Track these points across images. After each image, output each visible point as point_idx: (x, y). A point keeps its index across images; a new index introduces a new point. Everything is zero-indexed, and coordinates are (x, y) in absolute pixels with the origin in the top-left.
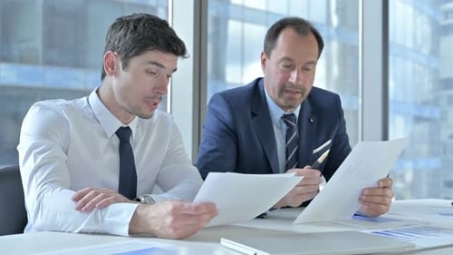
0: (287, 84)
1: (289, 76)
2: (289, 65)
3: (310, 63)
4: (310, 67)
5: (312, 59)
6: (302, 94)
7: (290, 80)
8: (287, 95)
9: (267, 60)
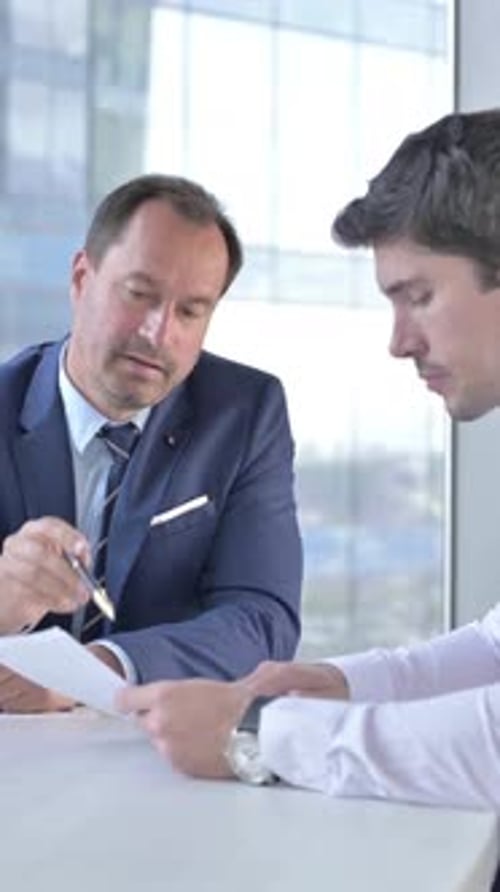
0: (133, 340)
1: (141, 322)
2: (147, 293)
3: (199, 300)
4: (199, 309)
5: (206, 290)
6: (167, 374)
7: (142, 331)
8: (128, 367)
9: (91, 272)
